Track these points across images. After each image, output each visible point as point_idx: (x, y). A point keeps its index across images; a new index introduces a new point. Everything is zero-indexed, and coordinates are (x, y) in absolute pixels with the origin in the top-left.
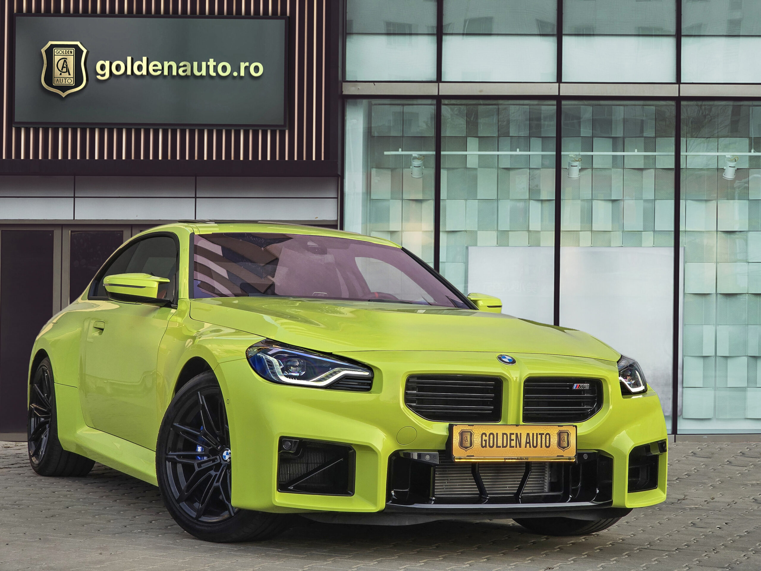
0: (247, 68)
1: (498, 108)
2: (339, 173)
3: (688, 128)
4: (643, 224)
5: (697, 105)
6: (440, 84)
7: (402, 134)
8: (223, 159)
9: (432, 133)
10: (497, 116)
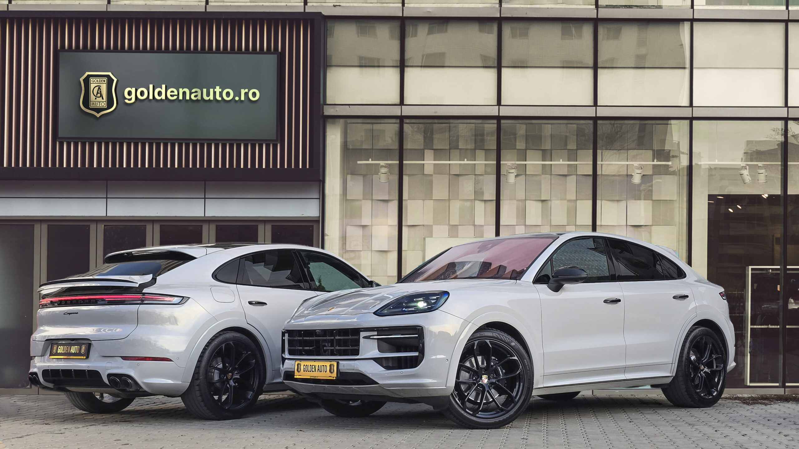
0: (247, 94)
1: (450, 126)
2: (321, 178)
3: (603, 142)
4: (567, 220)
5: (611, 124)
6: (403, 106)
7: (372, 147)
8: (227, 167)
9: (396, 146)
10: (449, 133)
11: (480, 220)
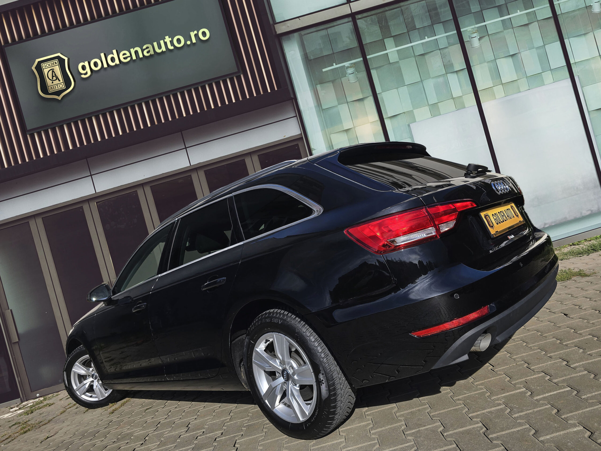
0: (197, 36)
1: (401, 10)
2: (292, 96)
4: (540, 68)
6: (350, 4)
7: (332, 52)
9: (355, 44)
10: (402, 16)
11: (457, 92)
